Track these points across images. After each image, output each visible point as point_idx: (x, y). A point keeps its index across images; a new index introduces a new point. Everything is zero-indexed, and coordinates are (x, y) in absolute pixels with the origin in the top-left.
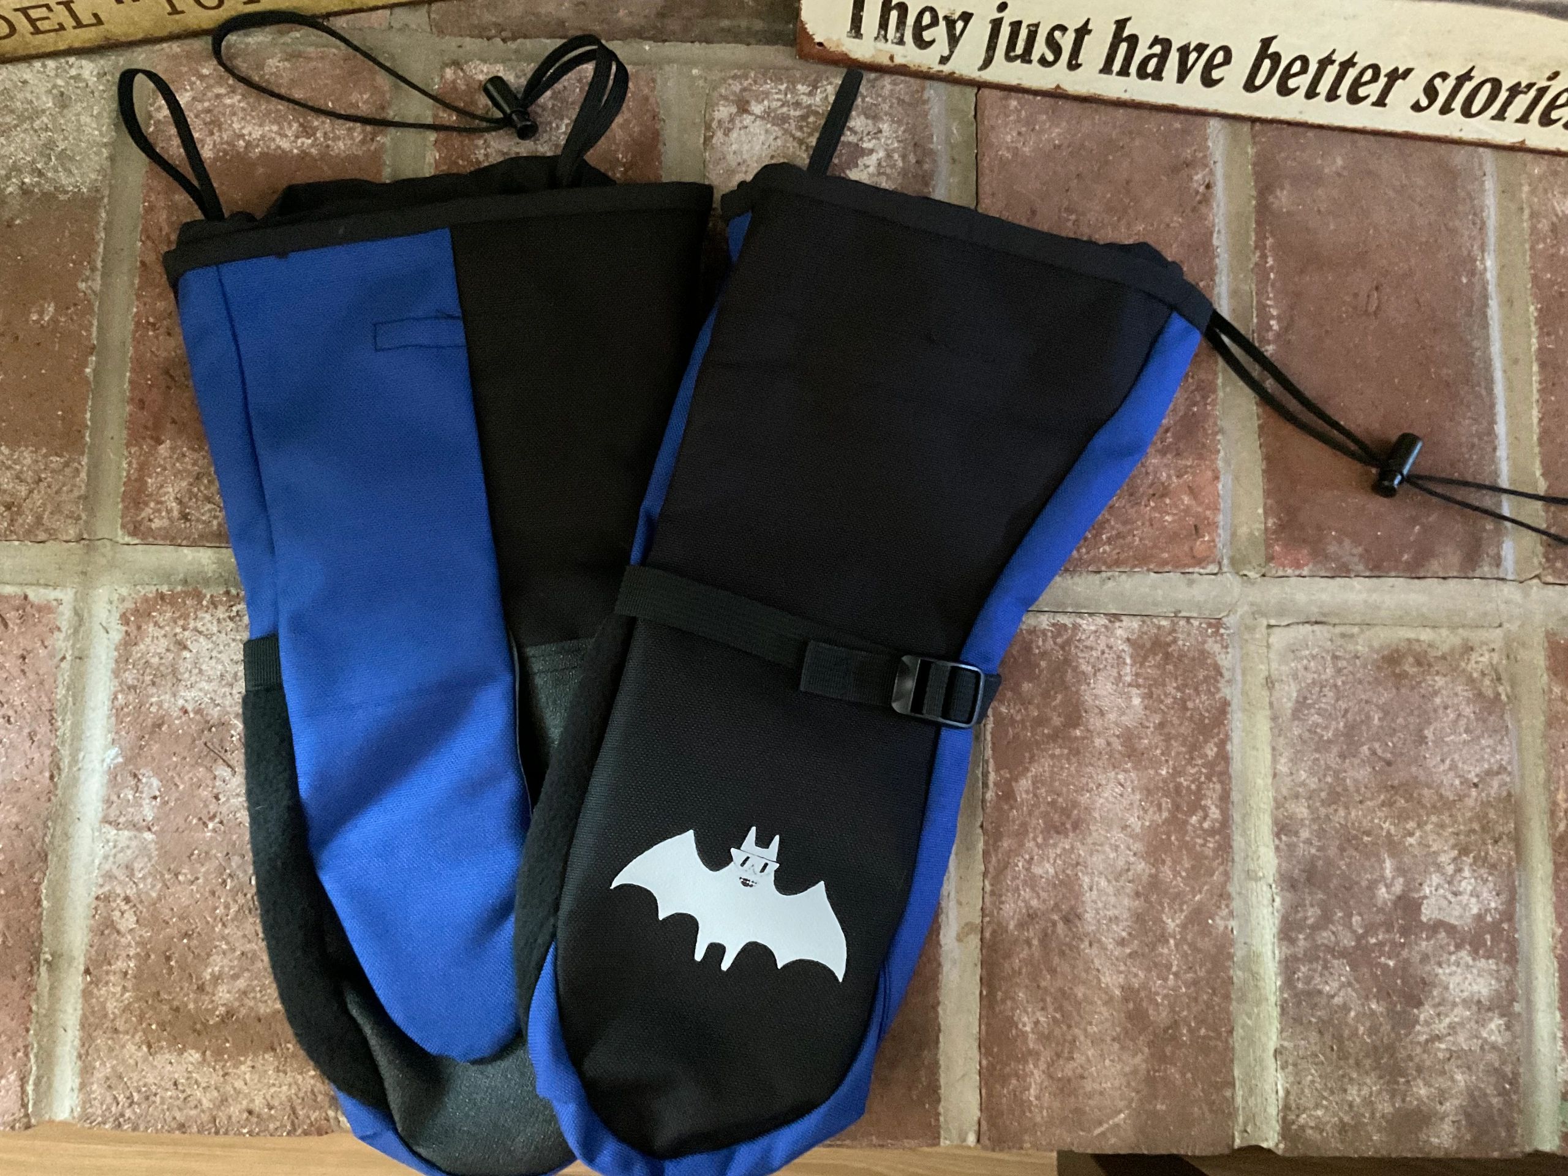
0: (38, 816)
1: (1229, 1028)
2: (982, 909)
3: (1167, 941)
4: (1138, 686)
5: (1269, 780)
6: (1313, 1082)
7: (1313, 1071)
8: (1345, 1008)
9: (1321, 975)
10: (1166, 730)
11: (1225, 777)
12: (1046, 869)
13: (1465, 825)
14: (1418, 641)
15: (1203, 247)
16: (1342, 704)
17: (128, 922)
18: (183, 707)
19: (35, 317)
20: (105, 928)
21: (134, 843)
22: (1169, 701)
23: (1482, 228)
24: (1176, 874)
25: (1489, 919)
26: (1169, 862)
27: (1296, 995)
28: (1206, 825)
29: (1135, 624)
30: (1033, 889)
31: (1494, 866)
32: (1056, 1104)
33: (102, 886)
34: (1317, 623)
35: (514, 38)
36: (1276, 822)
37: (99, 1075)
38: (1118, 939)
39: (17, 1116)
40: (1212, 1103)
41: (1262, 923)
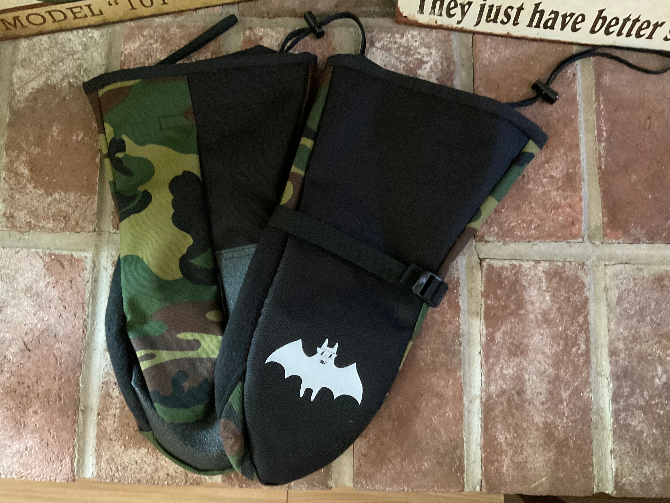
0: (78, 348)
1: (590, 440)
2: (481, 389)
3: (563, 403)
4: (549, 292)
5: (607, 332)
6: (628, 464)
7: (628, 459)
8: (642, 432)
9: (631, 417)
10: (561, 311)
11: (587, 331)
12: (509, 372)
15: (572, 101)
16: (638, 299)
17: (116, 393)
19: (75, 138)
20: (106, 396)
22: (562, 298)
24: (566, 373)
26: (563, 369)
27: (620, 426)
28: (579, 352)
29: (547, 264)
30: (504, 380)
32: (515, 474)
33: (105, 378)
34: (626, 263)
35: (274, 17)
36: (610, 350)
37: (104, 458)
38: (541, 402)
39: (69, 476)
40: (584, 473)
41: (604, 395)
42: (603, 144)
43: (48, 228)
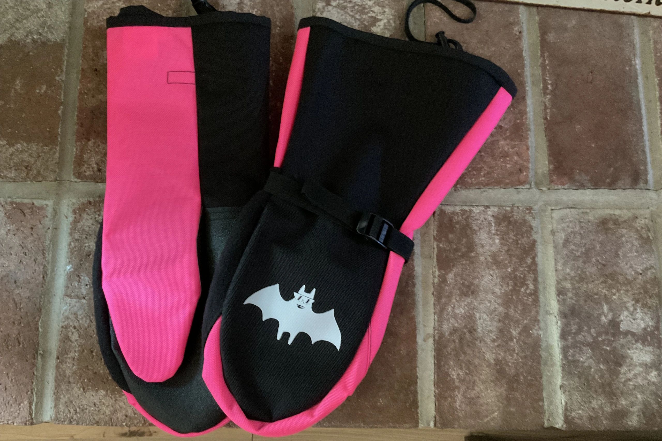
0: (38, 293)
1: (540, 376)
2: (434, 328)
3: (513, 340)
4: (497, 235)
5: (554, 273)
6: (577, 399)
7: (577, 394)
8: (590, 367)
9: (579, 354)
10: (510, 253)
11: (535, 272)
12: (460, 311)
13: (637, 291)
14: (614, 215)
15: (519, 56)
16: (584, 241)
17: (75, 337)
19: (38, 91)
20: (65, 339)
22: (511, 240)
23: (634, 48)
24: (516, 312)
25: (649, 330)
26: (513, 307)
27: (568, 362)
28: (528, 292)
29: (496, 209)
30: (455, 319)
32: (468, 408)
33: (64, 322)
34: (572, 208)
36: (557, 290)
37: (63, 401)
38: (492, 340)
39: (27, 419)
40: (534, 408)
41: (553, 333)
42: (548, 96)
43: (10, 178)
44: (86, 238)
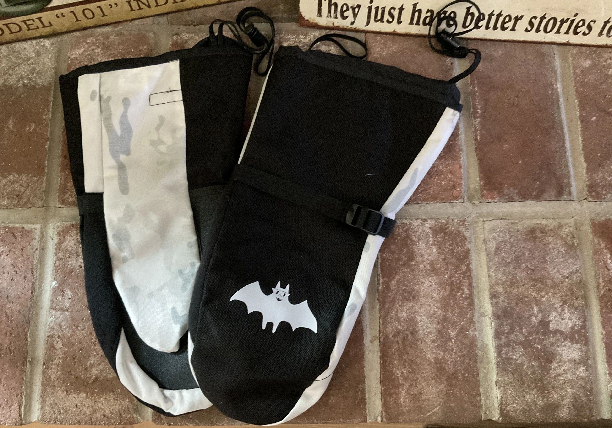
0: (27, 307)
1: (477, 373)
2: (379, 330)
3: (451, 341)
4: (435, 245)
5: (487, 278)
6: (511, 393)
7: (511, 389)
8: (522, 364)
9: (512, 352)
10: (446, 261)
11: (470, 277)
12: (403, 315)
13: (564, 293)
14: (541, 224)
16: (514, 249)
17: (59, 345)
18: (80, 265)
19: (28, 129)
20: (51, 348)
21: (61, 316)
22: (447, 250)
23: (555, 73)
24: (453, 314)
25: (576, 328)
26: (450, 310)
27: (502, 360)
28: (464, 296)
29: (433, 222)
30: (398, 322)
31: (576, 308)
32: (411, 405)
33: (50, 332)
34: (502, 219)
35: (198, 25)
36: (491, 294)
37: (48, 403)
38: (432, 340)
39: (17, 420)
40: (472, 402)
41: (488, 333)
42: (478, 119)
43: (3, 205)
44: (69, 257)
